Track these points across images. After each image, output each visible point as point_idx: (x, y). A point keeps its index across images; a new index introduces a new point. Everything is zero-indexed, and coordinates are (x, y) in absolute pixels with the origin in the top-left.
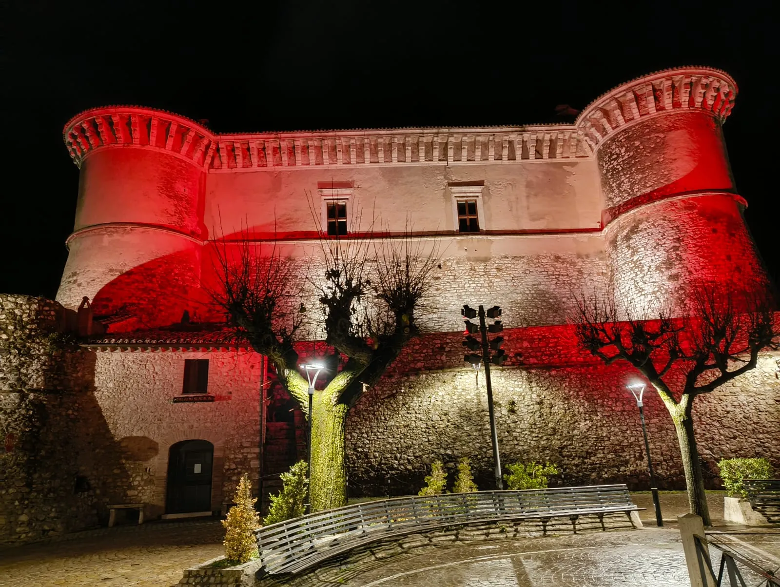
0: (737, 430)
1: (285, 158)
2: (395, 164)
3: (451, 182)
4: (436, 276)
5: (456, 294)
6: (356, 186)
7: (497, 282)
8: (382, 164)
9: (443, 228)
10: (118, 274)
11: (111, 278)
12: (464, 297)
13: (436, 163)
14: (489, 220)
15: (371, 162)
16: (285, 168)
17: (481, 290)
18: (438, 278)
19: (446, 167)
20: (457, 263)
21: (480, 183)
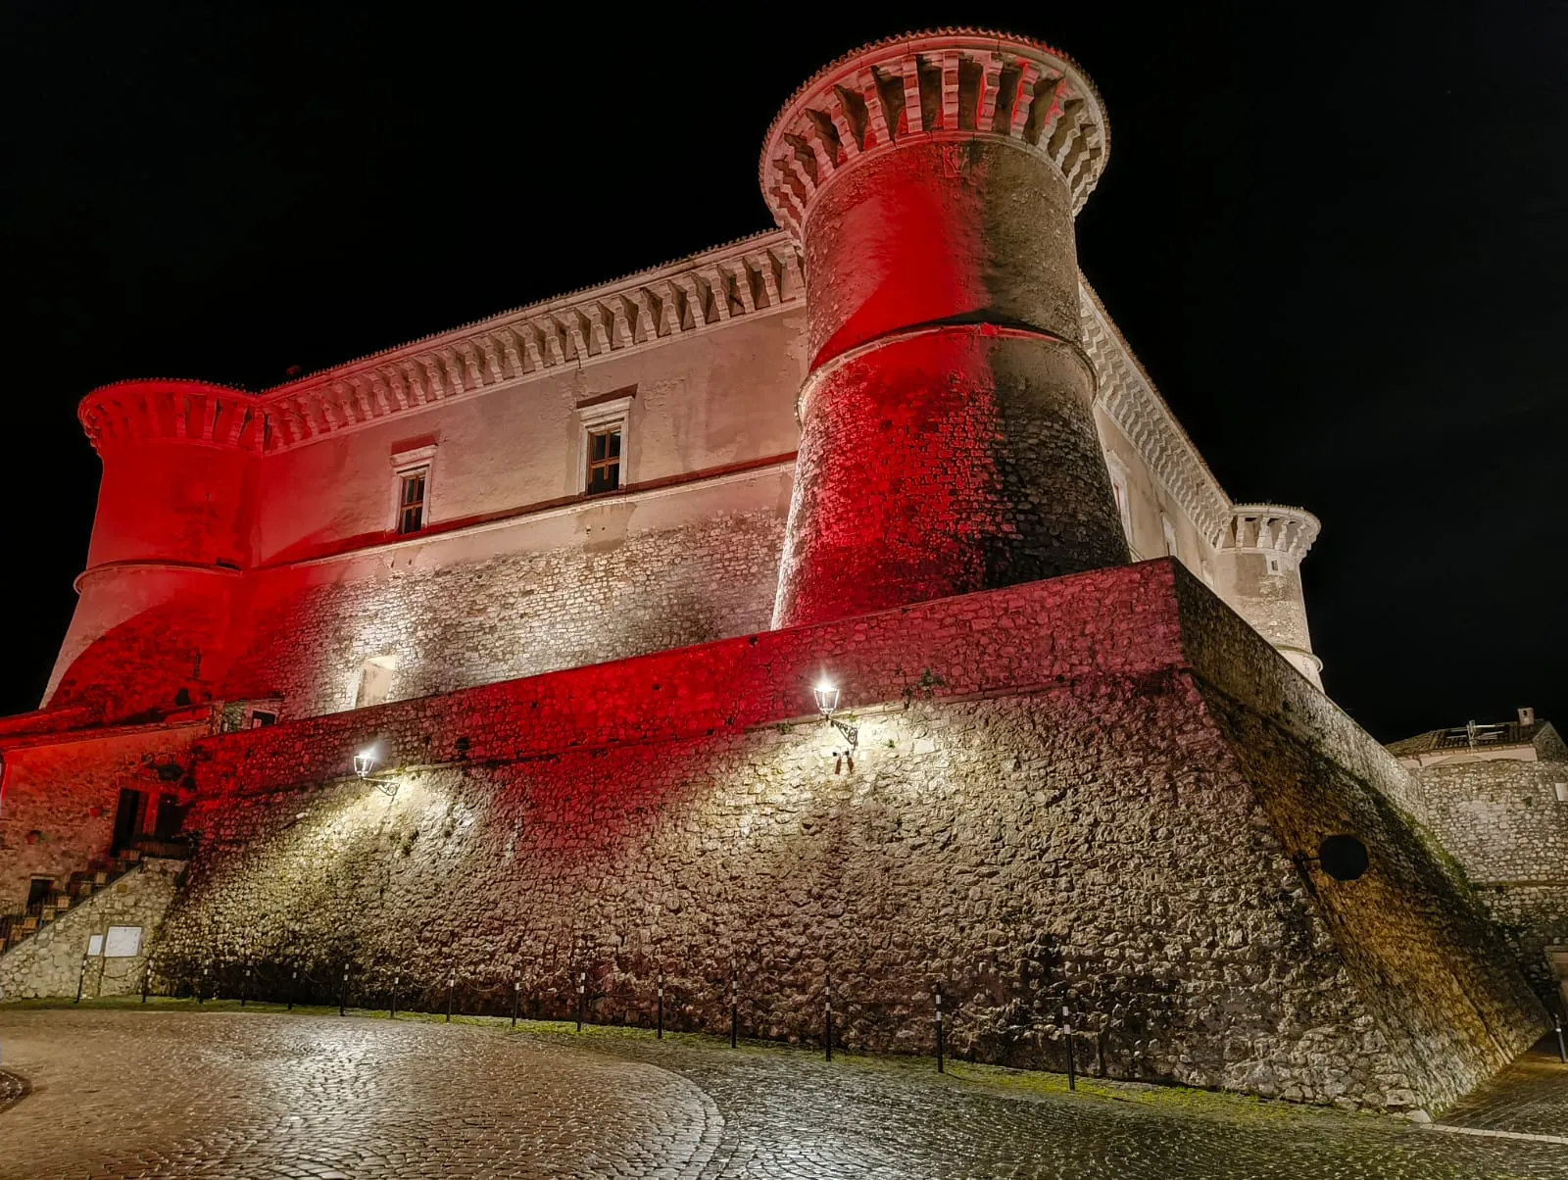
1: (348, 411)
2: (501, 385)
3: (583, 399)
4: (528, 588)
5: (548, 621)
6: (441, 439)
7: (621, 587)
8: (483, 391)
9: (558, 492)
10: (91, 642)
11: (82, 649)
12: (558, 626)
13: (562, 368)
14: (635, 461)
15: (466, 390)
16: (353, 427)
17: (589, 608)
18: (531, 592)
19: (579, 372)
20: (568, 559)
21: (629, 392)
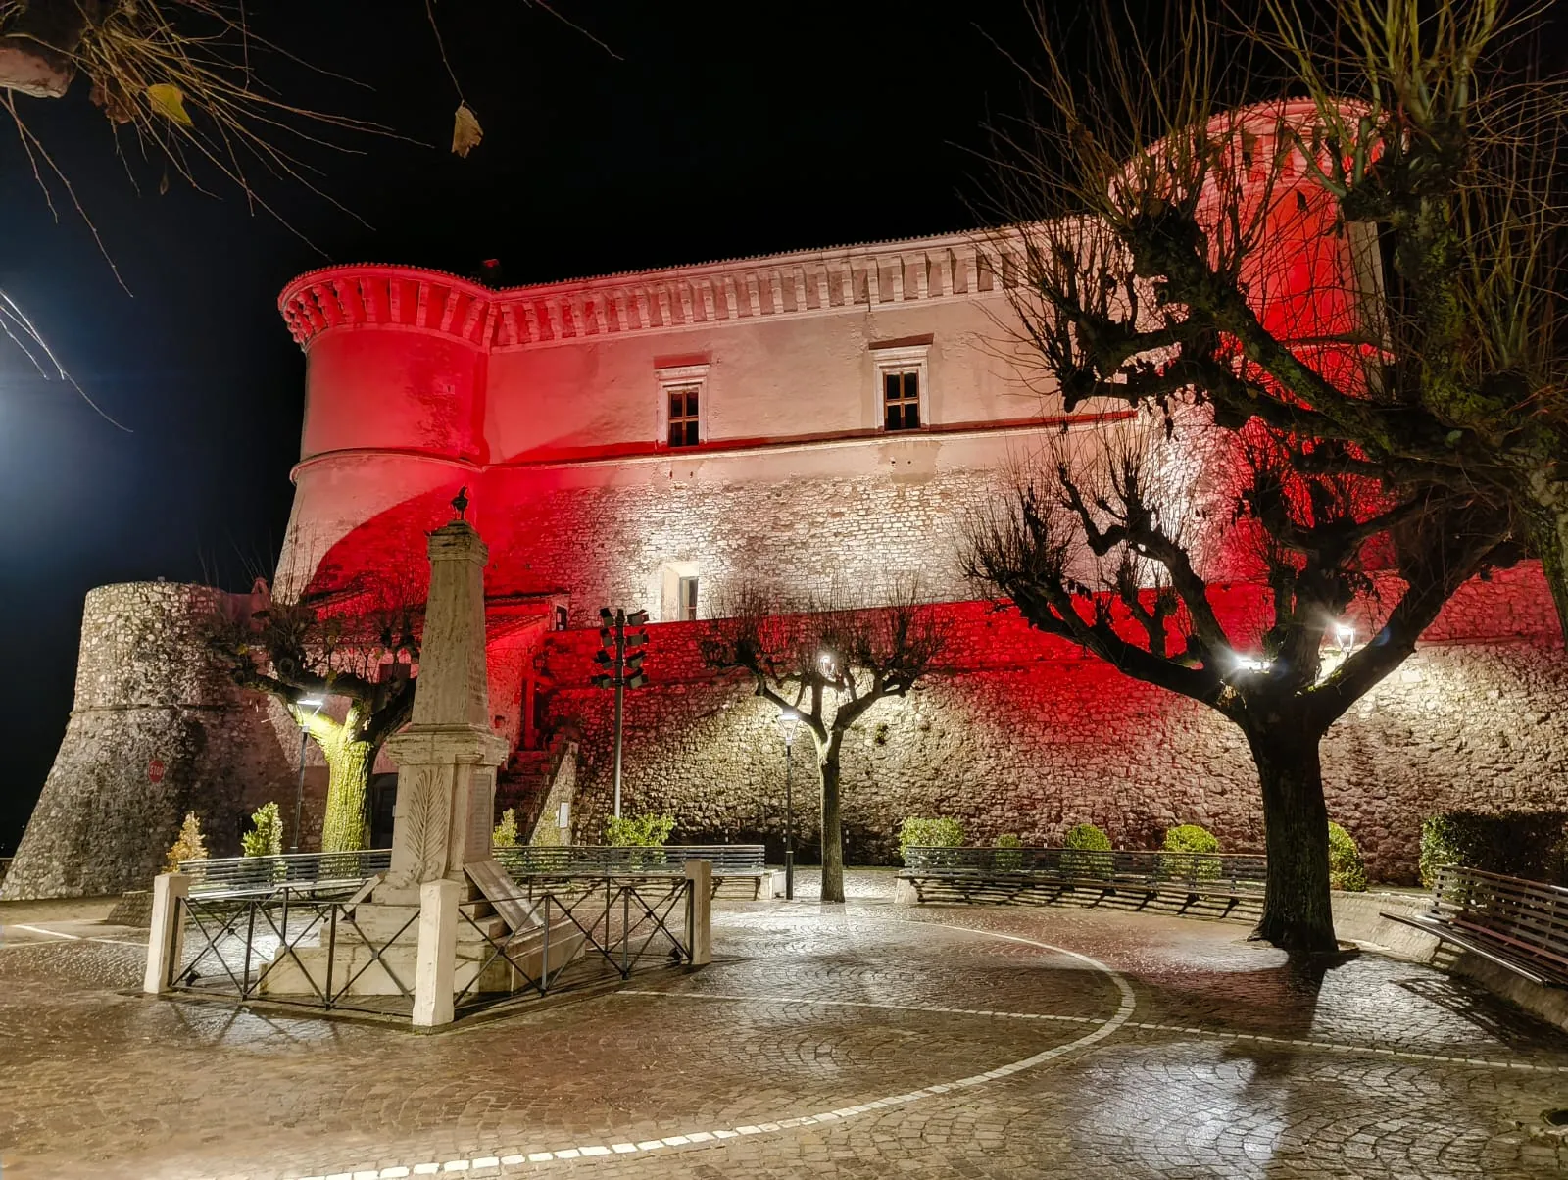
0: (1231, 780)
1: (602, 321)
2: (780, 316)
3: (875, 341)
4: (836, 510)
5: (866, 542)
6: (714, 360)
7: (940, 519)
8: (758, 318)
9: (855, 424)
10: (351, 528)
11: (341, 535)
12: (878, 547)
13: (849, 308)
14: (937, 404)
15: (740, 316)
16: (604, 336)
17: (910, 534)
18: (841, 514)
19: (868, 316)
20: (875, 487)
21: (924, 340)
